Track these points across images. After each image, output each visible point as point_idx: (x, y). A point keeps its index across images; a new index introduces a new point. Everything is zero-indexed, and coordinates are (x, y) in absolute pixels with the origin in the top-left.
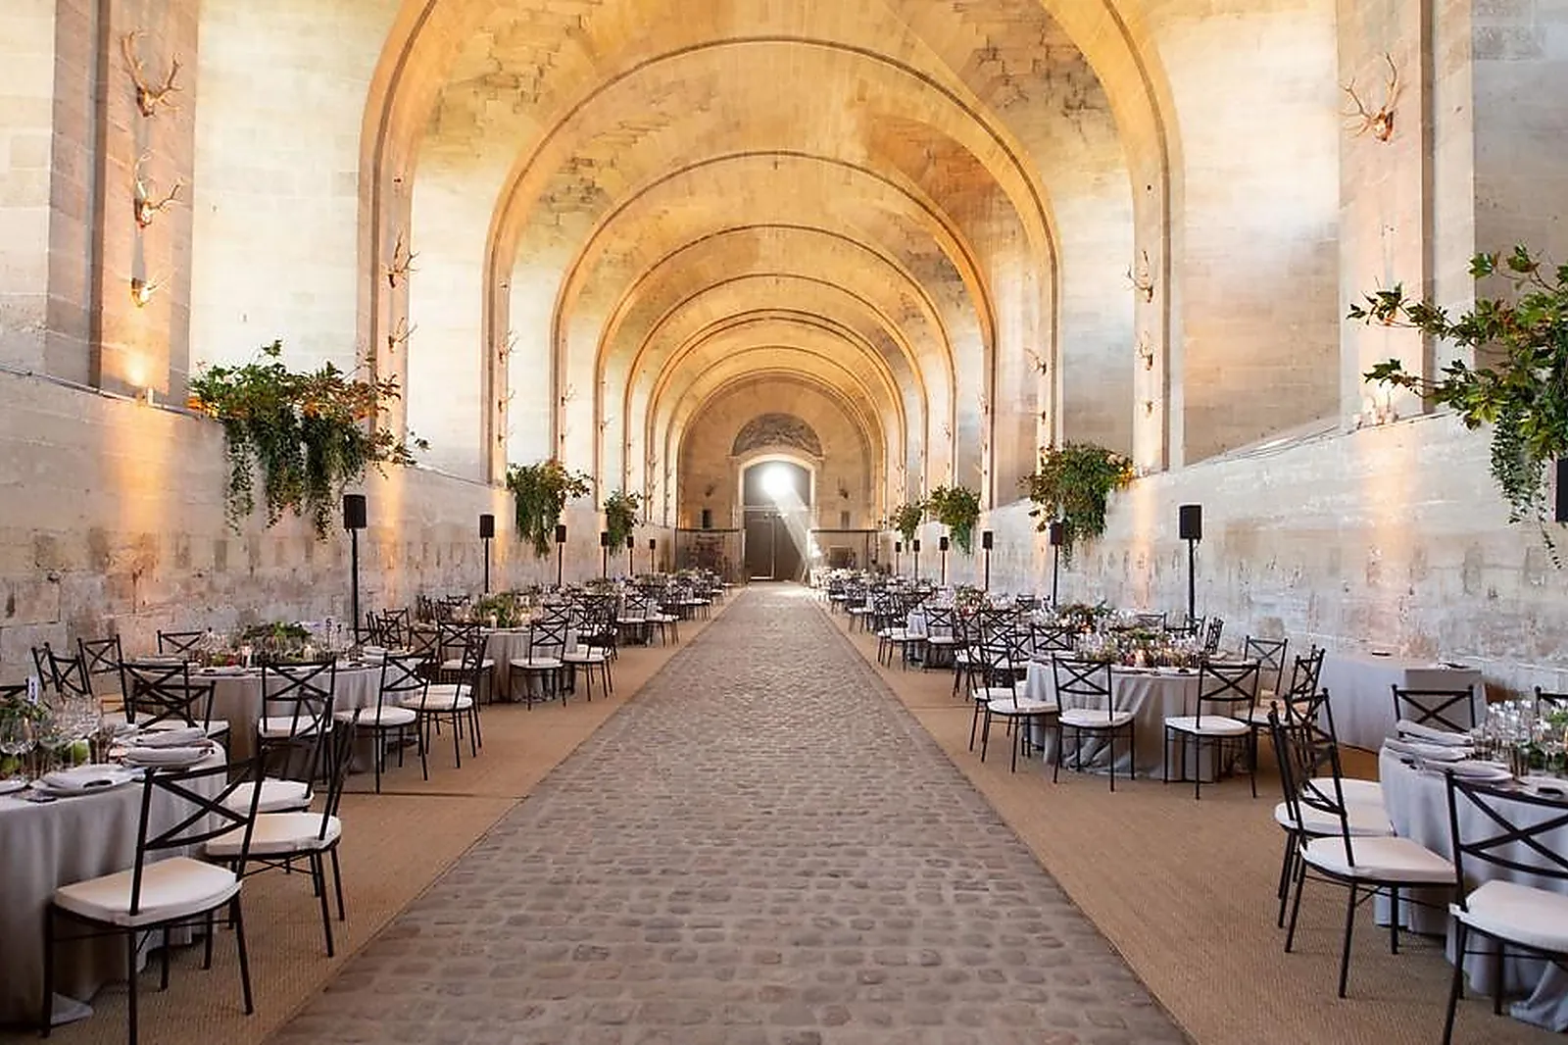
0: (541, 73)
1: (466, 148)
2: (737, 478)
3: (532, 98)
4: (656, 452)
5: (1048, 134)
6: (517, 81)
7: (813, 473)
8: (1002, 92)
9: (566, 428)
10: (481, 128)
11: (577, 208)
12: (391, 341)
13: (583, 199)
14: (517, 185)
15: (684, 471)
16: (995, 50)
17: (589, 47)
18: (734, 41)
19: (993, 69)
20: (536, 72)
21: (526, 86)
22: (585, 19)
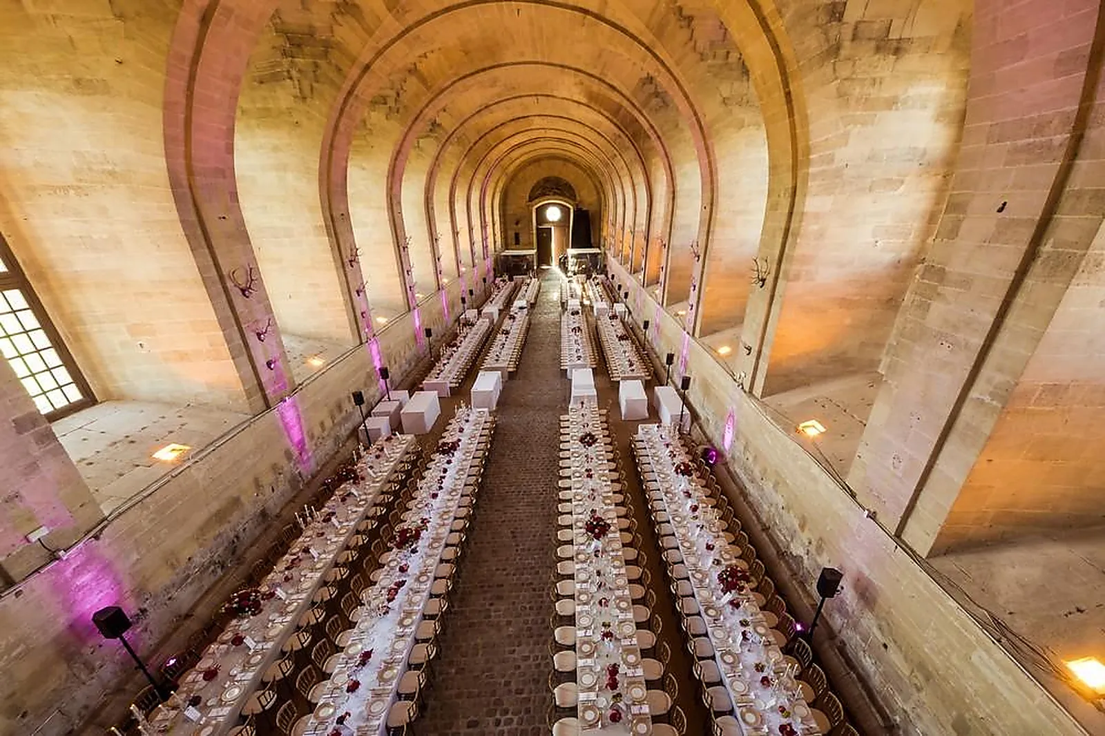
0: (398, 94)
1: (364, 143)
2: (532, 213)
3: (396, 110)
4: (487, 220)
5: (677, 126)
6: (385, 99)
7: (572, 211)
8: (654, 101)
9: (441, 253)
10: (370, 130)
11: (428, 136)
12: (358, 292)
13: (431, 130)
14: (396, 159)
15: (503, 215)
16: (652, 78)
17: (423, 80)
18: (506, 65)
19: (650, 88)
20: (395, 95)
21: (391, 103)
22: (418, 65)
